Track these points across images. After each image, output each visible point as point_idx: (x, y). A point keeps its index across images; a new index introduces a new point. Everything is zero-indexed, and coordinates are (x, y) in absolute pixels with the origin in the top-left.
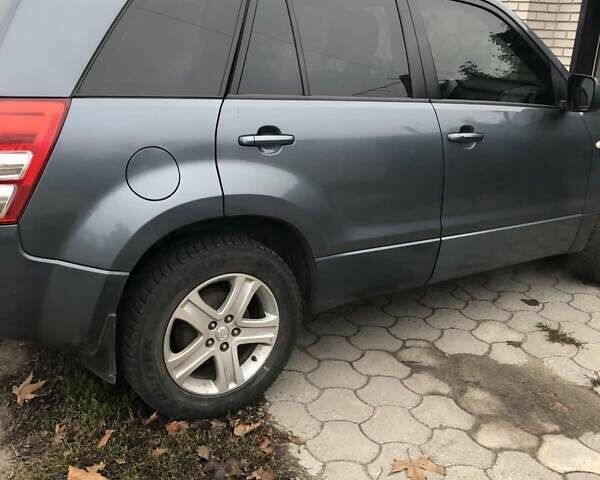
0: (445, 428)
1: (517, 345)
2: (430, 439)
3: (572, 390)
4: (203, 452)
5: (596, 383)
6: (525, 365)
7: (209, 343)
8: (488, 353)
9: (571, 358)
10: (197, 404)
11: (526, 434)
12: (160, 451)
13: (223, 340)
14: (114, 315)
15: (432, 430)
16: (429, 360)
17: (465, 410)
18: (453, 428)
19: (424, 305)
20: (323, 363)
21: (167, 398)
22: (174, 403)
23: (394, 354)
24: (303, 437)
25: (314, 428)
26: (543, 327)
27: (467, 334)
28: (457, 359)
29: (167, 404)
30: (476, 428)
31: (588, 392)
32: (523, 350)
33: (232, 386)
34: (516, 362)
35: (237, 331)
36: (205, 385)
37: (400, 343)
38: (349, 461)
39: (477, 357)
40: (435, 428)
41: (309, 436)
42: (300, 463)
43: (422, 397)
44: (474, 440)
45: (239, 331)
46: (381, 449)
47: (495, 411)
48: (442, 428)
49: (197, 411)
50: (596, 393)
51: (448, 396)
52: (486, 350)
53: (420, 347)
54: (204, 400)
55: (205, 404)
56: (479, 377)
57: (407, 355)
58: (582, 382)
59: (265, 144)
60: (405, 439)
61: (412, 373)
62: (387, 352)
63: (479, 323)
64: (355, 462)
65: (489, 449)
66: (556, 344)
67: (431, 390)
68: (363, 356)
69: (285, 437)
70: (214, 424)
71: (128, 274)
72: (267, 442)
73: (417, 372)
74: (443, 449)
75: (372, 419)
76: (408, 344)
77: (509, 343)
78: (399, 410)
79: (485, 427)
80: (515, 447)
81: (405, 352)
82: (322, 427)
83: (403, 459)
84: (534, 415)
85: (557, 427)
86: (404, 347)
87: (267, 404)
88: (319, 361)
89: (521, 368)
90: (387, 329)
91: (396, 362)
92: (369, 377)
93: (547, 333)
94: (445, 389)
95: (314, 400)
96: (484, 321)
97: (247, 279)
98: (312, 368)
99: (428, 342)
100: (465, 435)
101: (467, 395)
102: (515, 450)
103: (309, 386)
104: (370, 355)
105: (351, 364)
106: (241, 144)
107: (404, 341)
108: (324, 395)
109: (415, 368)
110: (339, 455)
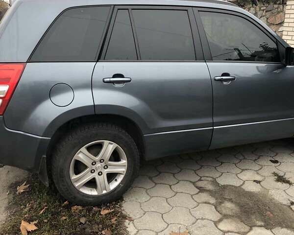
0: (204, 219)
1: (258, 182)
2: (193, 224)
3: (279, 206)
4: (83, 220)
5: (292, 203)
6: (259, 192)
7: (92, 171)
8: (242, 185)
9: (284, 190)
10: (87, 199)
11: (245, 226)
12: (64, 218)
13: (99, 170)
14: (45, 156)
15: (197, 219)
16: (210, 187)
17: (218, 212)
18: (208, 219)
19: (218, 161)
20: (157, 185)
21: (72, 195)
22: (75, 198)
23: (194, 183)
24: (133, 218)
25: (140, 214)
26: (275, 174)
27: (234, 175)
28: (225, 187)
29: (72, 198)
30: (220, 220)
31: (287, 207)
32: (261, 185)
33: (104, 192)
34: (254, 191)
35: (106, 167)
36: (91, 190)
37: (199, 178)
38: (150, 230)
39: (236, 187)
40: (199, 219)
41: (137, 218)
42: (127, 229)
43: (199, 203)
44: (217, 227)
45: (107, 167)
46: (168, 226)
47: (234, 213)
48: (202, 219)
49: (87, 202)
50: (291, 209)
51: (213, 204)
52: (241, 183)
53: (208, 180)
54: (90, 197)
55: (91, 199)
56: (232, 196)
57: (200, 184)
58: (285, 202)
59: (117, 82)
60: (182, 223)
61: (199, 192)
62: (191, 182)
63: (243, 170)
64: (153, 231)
65: (222, 231)
66: (279, 183)
67: (205, 201)
68: (178, 183)
69: (125, 217)
70: (94, 208)
71: (50, 138)
72: (115, 218)
73: (202, 192)
74: (198, 229)
75: (170, 212)
76: (202, 179)
77: (255, 181)
78: (184, 209)
79: (225, 220)
80: (236, 231)
81: (200, 182)
82: (144, 214)
83: (176, 232)
84: (253, 217)
85: (263, 224)
86: (200, 180)
87: (124, 202)
88: (156, 184)
89: (256, 194)
90: (195, 171)
91: (193, 186)
92: (177, 193)
93: (276, 177)
94: (213, 201)
95: (146, 202)
96: (246, 169)
97: (110, 143)
98: (151, 187)
99: (213, 178)
100: (213, 223)
101: (223, 205)
102: (235, 233)
103: (146, 195)
104: (181, 182)
105: (170, 186)
106: (104, 82)
107: (201, 177)
108: (151, 200)
109: (201, 190)
110: (147, 227)
